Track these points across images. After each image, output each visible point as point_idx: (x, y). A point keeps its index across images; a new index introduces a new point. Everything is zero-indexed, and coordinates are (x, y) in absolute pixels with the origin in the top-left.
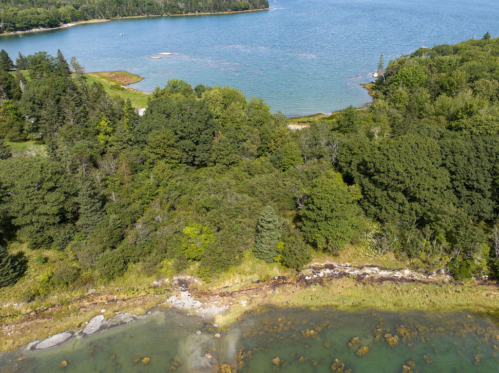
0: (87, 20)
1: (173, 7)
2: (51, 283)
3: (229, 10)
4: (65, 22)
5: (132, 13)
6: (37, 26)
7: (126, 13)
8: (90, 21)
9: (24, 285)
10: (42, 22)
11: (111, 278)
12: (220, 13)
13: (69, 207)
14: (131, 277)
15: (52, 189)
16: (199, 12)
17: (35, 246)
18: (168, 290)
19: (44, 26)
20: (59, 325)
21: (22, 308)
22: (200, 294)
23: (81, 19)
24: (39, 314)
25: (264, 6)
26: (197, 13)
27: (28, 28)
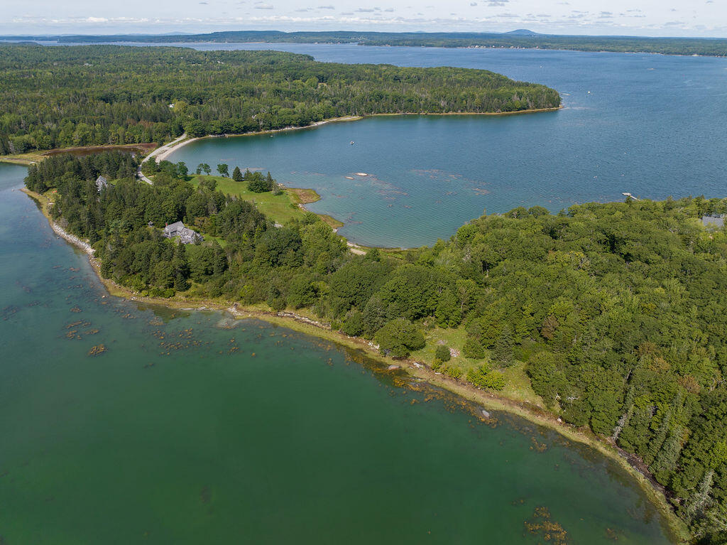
0: (340, 116)
1: (433, 105)
2: (194, 293)
3: (499, 110)
4: (317, 121)
5: (388, 110)
6: (289, 125)
7: (381, 110)
8: (343, 119)
9: (187, 292)
10: (294, 122)
11: (214, 297)
12: (487, 113)
13: (209, 269)
14: (220, 298)
15: (206, 261)
16: (462, 111)
17: (196, 281)
18: (229, 306)
19: (295, 125)
20: (192, 306)
21: (184, 299)
22: (239, 309)
23: (334, 116)
24: (187, 302)
25: (550, 105)
26: (459, 113)
27: (281, 127)
